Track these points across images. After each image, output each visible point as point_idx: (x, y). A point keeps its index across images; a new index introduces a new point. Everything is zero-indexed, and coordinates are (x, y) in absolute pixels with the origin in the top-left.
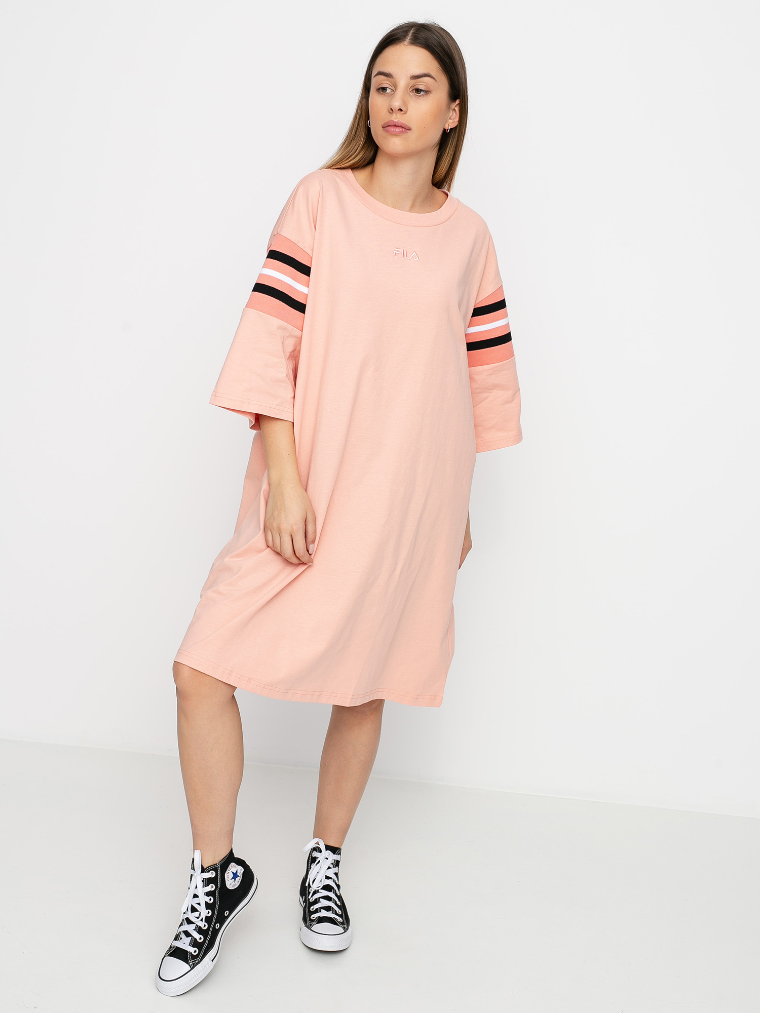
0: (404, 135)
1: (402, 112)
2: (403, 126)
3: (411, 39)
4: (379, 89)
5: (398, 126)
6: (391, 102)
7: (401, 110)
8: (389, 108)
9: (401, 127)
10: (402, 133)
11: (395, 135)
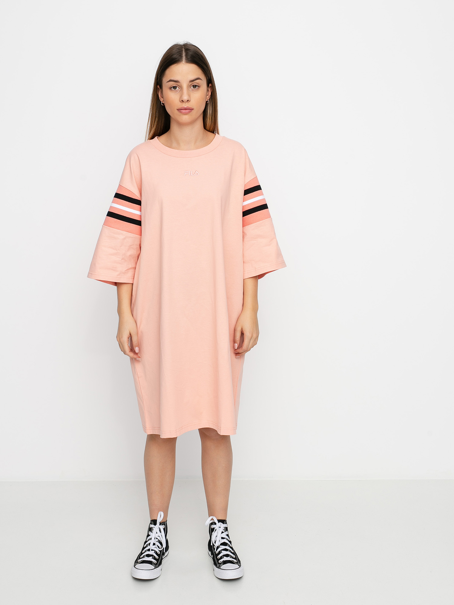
0: (191, 113)
4: (171, 88)
5: (187, 109)
6: (181, 96)
7: (188, 100)
8: (181, 100)
9: (189, 109)
10: (189, 112)
11: (186, 114)
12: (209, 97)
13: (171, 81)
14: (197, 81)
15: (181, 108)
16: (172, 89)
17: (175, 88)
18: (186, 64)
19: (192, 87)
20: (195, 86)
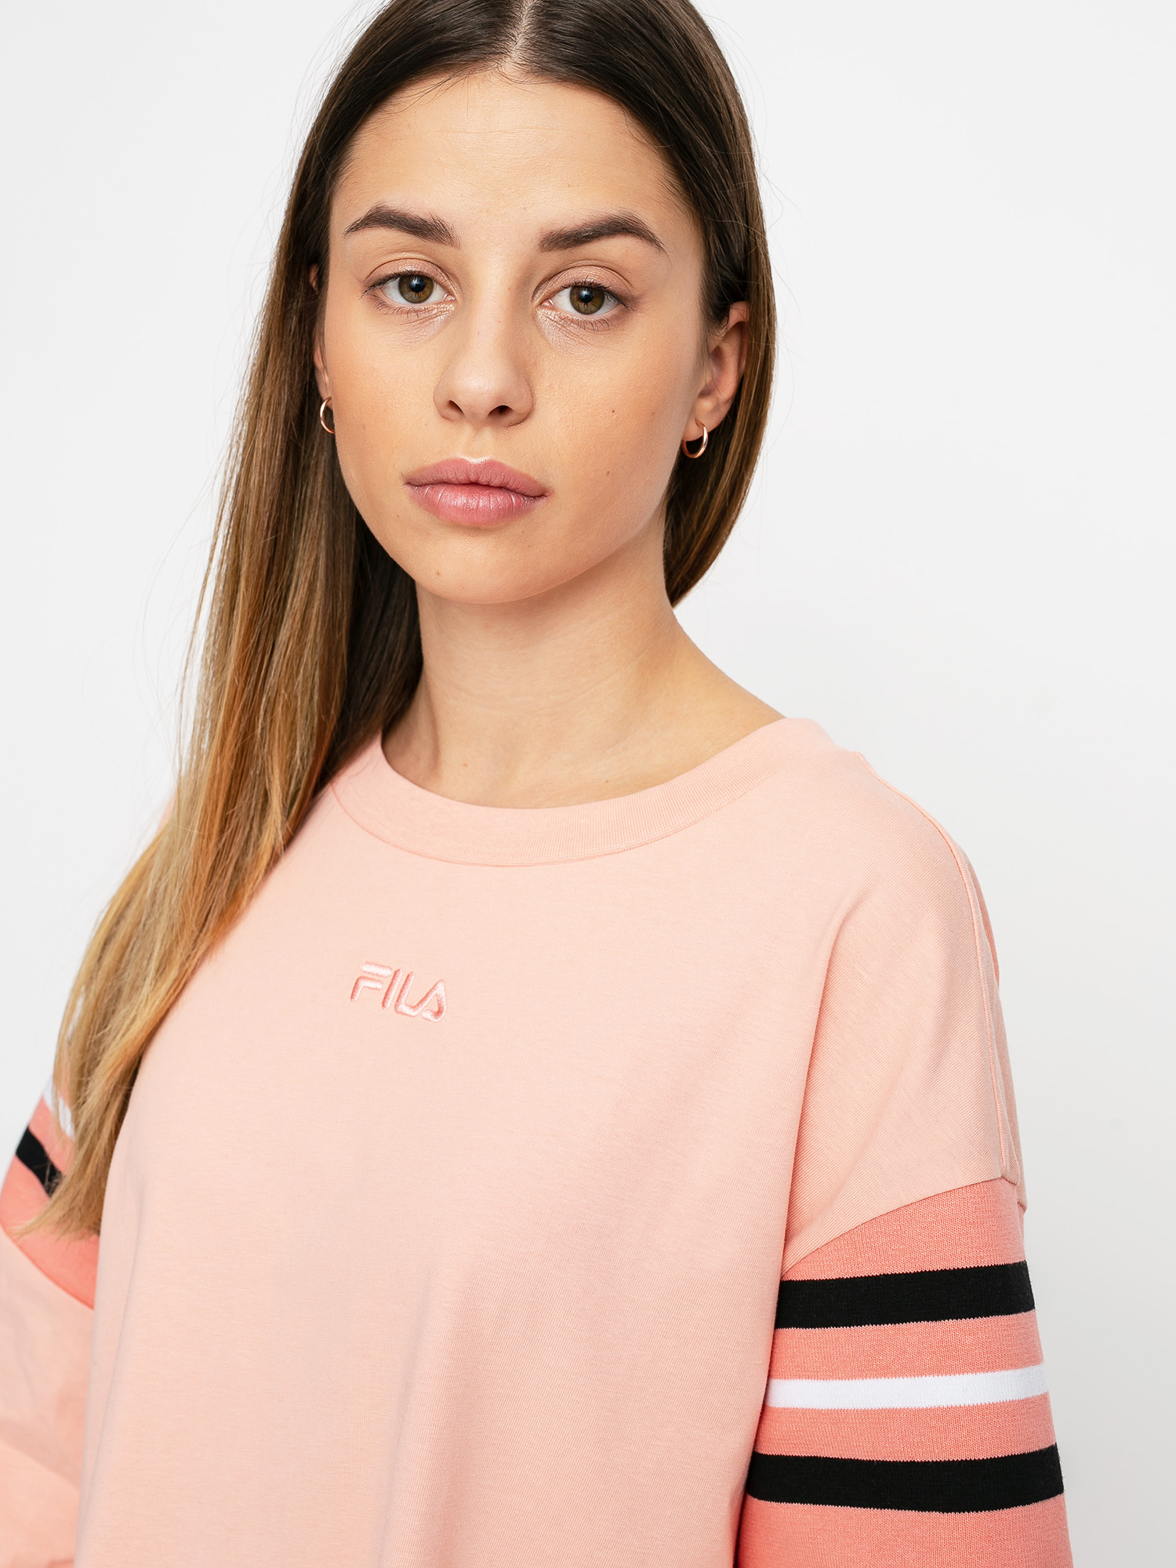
0: (518, 527)
1: (510, 418)
2: (512, 484)
3: (535, 45)
4: (383, 282)
5: (488, 486)
6: (448, 367)
7: (502, 410)
8: (443, 400)
9: (501, 488)
10: (509, 514)
11: (475, 526)
12: (716, 408)
13: (380, 218)
14: (616, 248)
15: (437, 467)
16: (393, 294)
17: (416, 286)
18: (530, 78)
19: (564, 300)
20: (589, 297)
